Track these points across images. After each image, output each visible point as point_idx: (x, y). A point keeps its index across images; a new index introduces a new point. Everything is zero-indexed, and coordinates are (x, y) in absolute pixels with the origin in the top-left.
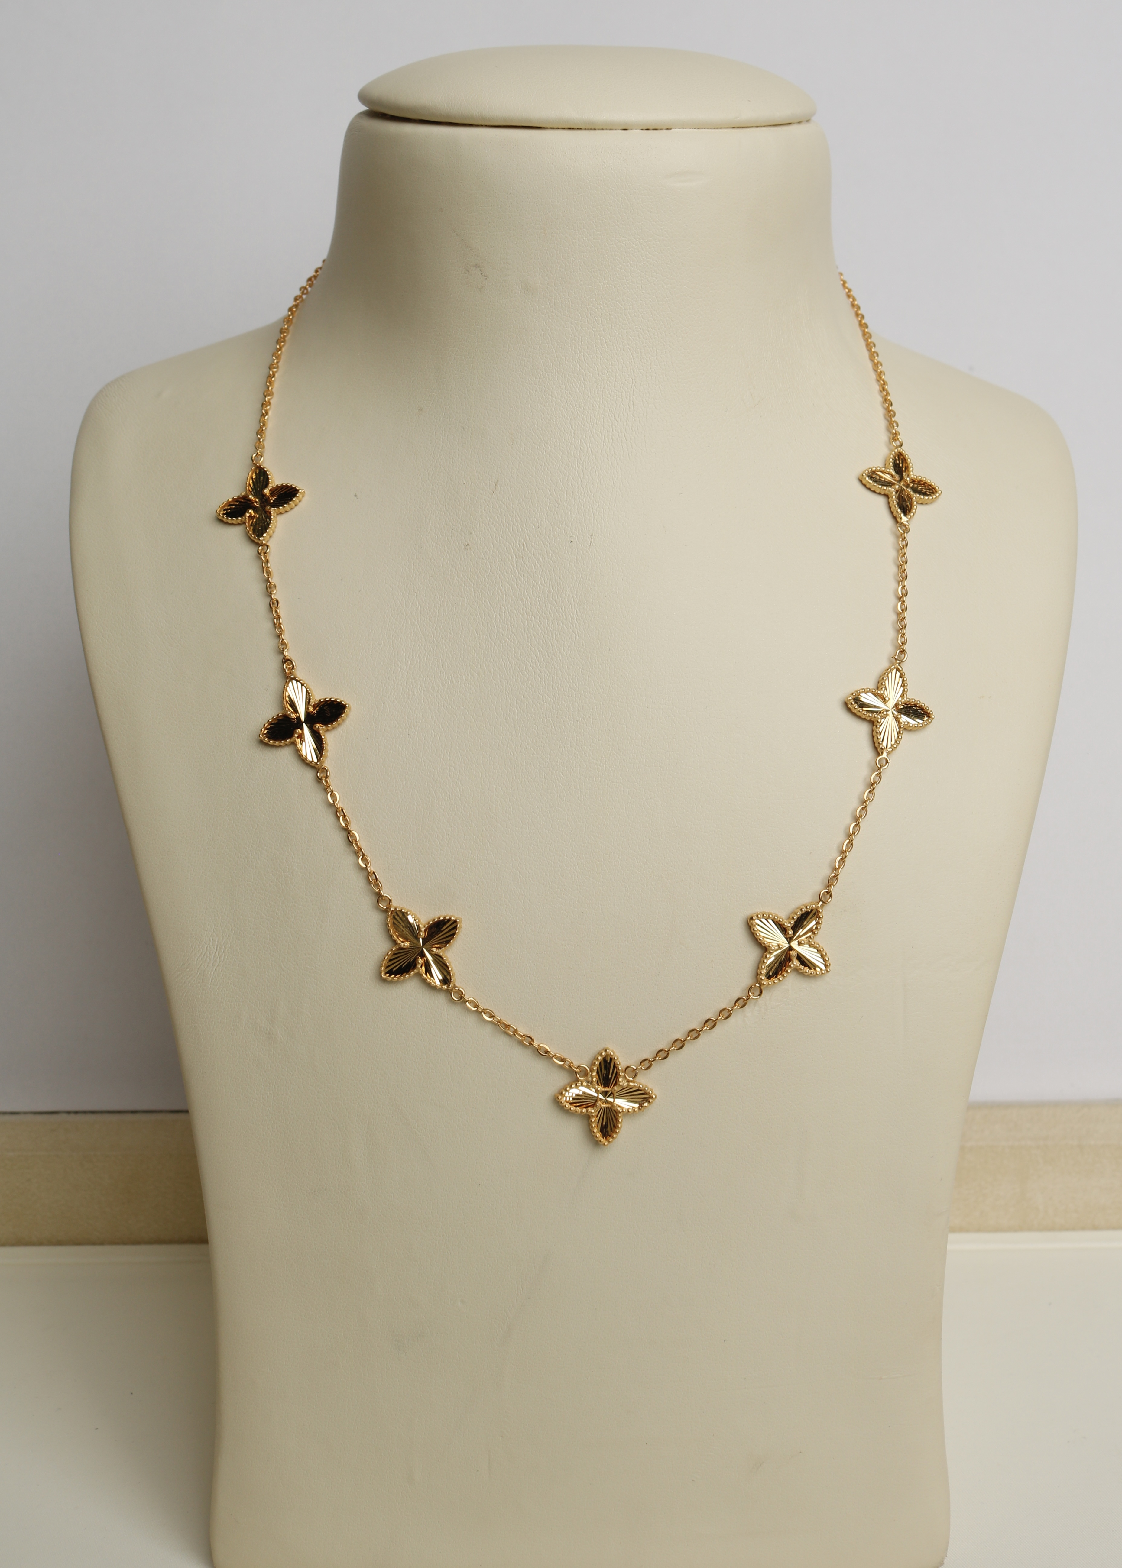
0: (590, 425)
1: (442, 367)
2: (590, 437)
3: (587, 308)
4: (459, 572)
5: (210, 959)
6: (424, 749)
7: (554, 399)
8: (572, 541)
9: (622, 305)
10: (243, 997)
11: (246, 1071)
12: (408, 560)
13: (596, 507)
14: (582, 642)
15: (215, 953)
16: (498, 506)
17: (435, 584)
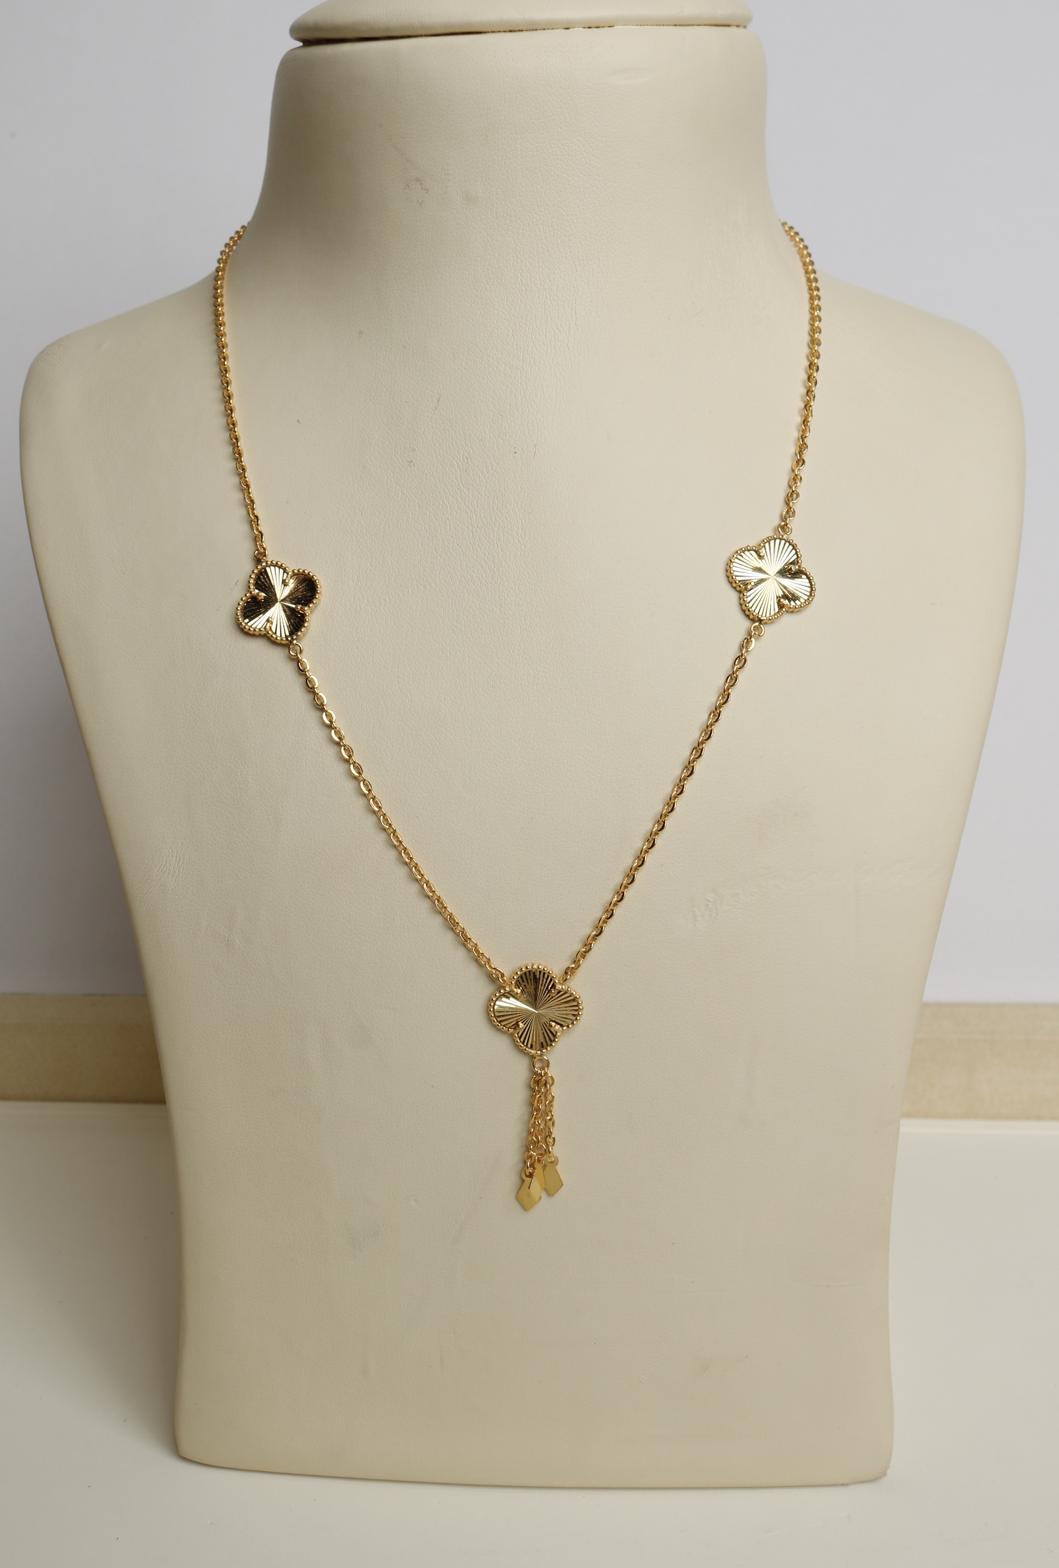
0: (533, 336)
1: (382, 288)
2: (532, 347)
3: (529, 216)
4: (403, 488)
5: (170, 870)
6: (372, 661)
7: (496, 311)
8: (516, 452)
9: (564, 211)
10: (202, 906)
11: (206, 978)
12: (353, 480)
13: (540, 417)
14: (528, 552)
15: (175, 864)
16: (441, 422)
17: (379, 501)
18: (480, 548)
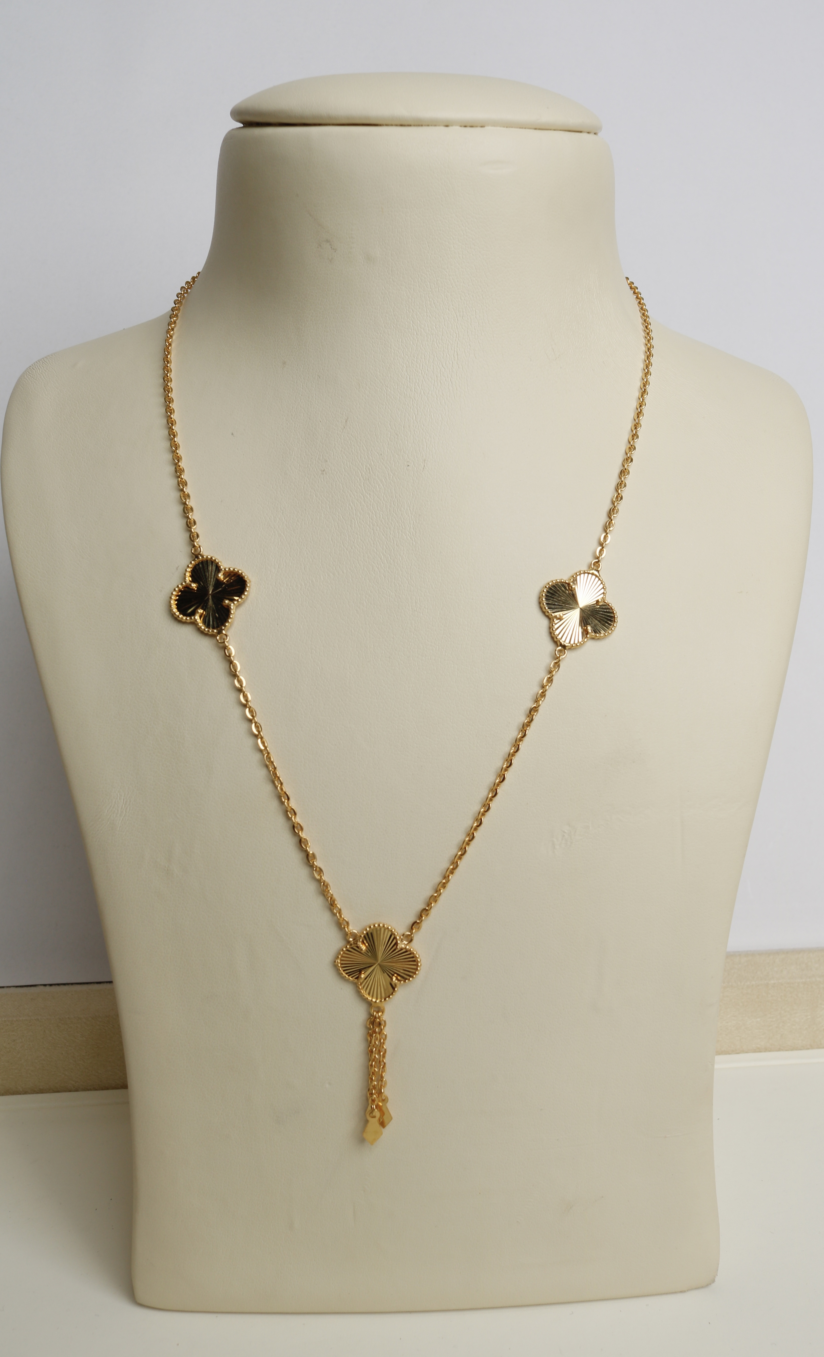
0: (422, 372)
1: (301, 327)
2: (422, 381)
3: (418, 275)
4: (317, 493)
5: (118, 810)
6: (290, 636)
7: (393, 350)
8: (408, 466)
9: (446, 272)
10: (146, 840)
12: (276, 484)
13: (428, 438)
15: (122, 806)
16: (348, 439)
17: (297, 502)
18: (379, 543)
